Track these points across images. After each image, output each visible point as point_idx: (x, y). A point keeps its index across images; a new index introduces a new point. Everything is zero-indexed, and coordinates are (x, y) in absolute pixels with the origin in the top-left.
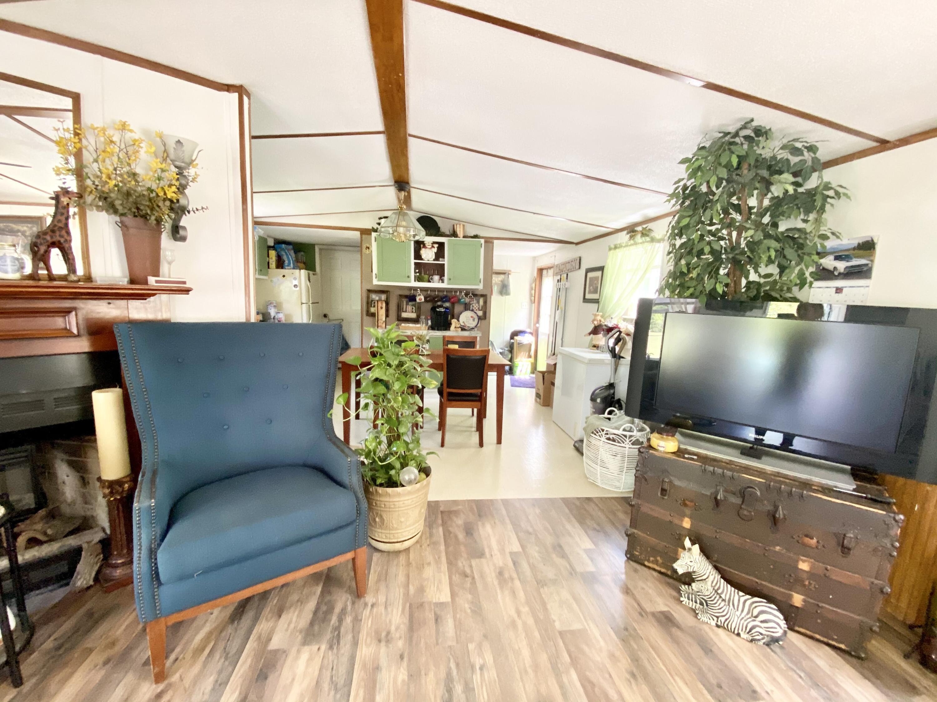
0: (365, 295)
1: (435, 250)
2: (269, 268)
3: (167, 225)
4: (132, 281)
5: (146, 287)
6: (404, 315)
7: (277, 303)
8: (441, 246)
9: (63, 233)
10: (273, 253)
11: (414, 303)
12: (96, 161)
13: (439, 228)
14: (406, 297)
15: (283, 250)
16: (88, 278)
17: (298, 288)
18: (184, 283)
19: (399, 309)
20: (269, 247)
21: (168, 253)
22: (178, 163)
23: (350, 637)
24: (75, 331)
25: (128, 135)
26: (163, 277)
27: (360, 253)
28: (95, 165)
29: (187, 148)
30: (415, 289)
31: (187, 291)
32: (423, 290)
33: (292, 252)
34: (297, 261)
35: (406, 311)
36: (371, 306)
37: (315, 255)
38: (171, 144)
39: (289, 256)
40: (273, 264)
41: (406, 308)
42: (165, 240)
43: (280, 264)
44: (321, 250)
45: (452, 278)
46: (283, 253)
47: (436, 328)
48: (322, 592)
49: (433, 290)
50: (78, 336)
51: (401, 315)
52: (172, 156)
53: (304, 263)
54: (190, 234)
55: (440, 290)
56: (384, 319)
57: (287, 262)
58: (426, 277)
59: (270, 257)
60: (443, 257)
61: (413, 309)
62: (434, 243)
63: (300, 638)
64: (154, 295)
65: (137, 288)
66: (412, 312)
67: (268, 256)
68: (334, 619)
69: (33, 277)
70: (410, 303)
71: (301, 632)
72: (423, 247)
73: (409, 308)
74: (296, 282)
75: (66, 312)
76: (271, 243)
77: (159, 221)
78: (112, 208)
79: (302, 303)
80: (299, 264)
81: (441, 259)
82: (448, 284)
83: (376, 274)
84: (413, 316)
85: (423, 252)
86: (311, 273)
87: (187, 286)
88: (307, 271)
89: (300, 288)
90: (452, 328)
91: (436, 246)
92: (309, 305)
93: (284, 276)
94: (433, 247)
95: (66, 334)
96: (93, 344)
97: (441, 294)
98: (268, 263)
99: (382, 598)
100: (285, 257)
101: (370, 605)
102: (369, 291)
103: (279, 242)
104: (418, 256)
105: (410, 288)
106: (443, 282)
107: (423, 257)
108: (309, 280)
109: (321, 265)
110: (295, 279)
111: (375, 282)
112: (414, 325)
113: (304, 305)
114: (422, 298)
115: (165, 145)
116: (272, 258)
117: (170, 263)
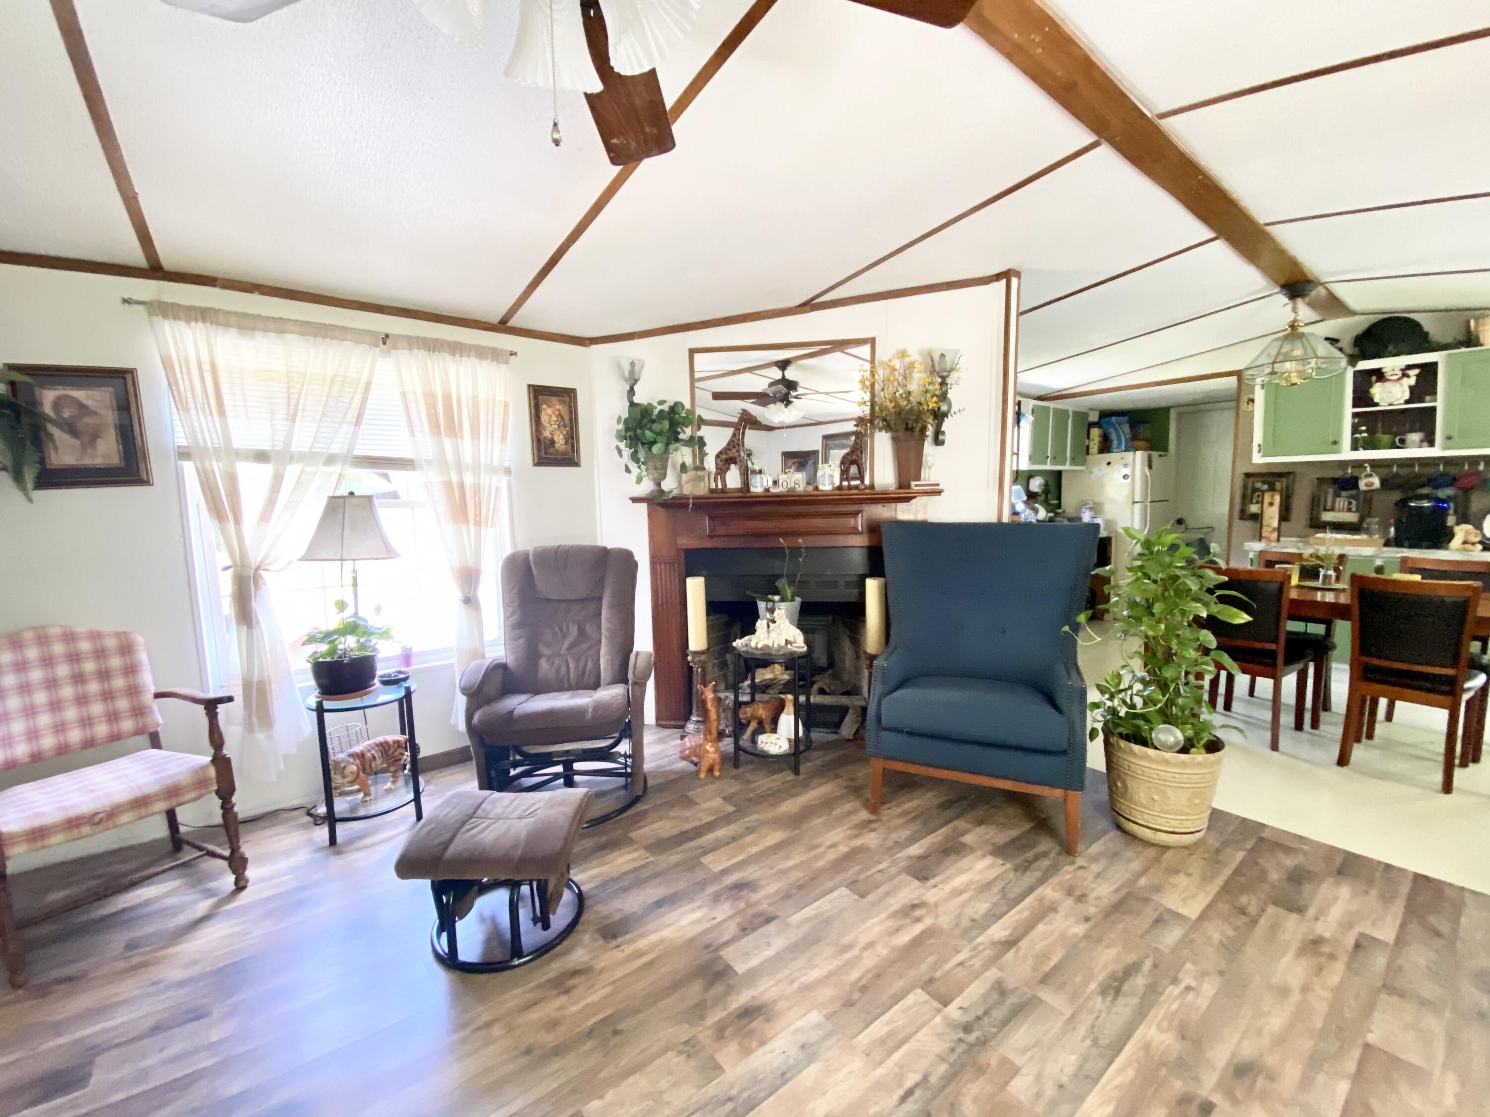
0: (1239, 483)
1: (1412, 381)
2: (1088, 453)
3: (930, 432)
4: (900, 487)
5: (907, 491)
6: (1327, 517)
7: (1094, 503)
8: (1428, 372)
9: (859, 453)
10: (1095, 432)
11: (1353, 492)
12: (883, 390)
13: (1427, 334)
14: (1335, 481)
15: (1113, 425)
16: (872, 486)
17: (1129, 480)
18: (938, 485)
19: (1316, 504)
20: (1091, 425)
21: (929, 458)
22: (941, 374)
23: (1038, 874)
24: (860, 529)
25: (907, 360)
26: (925, 480)
27: (1233, 412)
28: (882, 393)
29: (948, 359)
30: (1359, 464)
31: (939, 492)
32: (1376, 464)
33: (1127, 428)
34: (1134, 437)
35: (1332, 509)
36: (1252, 503)
37: (1168, 424)
38: (936, 358)
39: (1121, 432)
40: (1094, 447)
41: (1334, 502)
42: (928, 447)
43: (1106, 447)
44: (1180, 415)
45: (1455, 434)
46: (1112, 430)
47: (1406, 543)
48: (1030, 831)
49: (1408, 463)
50: (861, 533)
51: (1319, 514)
52: (937, 368)
53: (1147, 440)
54: (947, 438)
55: (1422, 461)
56: (1275, 524)
57: (1115, 442)
58: (1386, 438)
59: (1091, 437)
60: (1433, 392)
61: (1350, 503)
62: (1410, 367)
63: (990, 848)
64: (914, 497)
65: (903, 493)
66: (1349, 510)
67: (1088, 438)
68: (1030, 855)
69: (840, 488)
70: (1344, 493)
71: (993, 844)
72: (1378, 381)
73: (1341, 502)
74: (1127, 471)
75: (855, 514)
76: (1094, 417)
77: (923, 430)
78: (888, 427)
79: (1134, 502)
80: (1136, 443)
81: (1428, 398)
82: (1445, 448)
83: (1259, 445)
84: (1351, 517)
85: (1378, 391)
86: (1155, 454)
87: (940, 487)
88: (1146, 454)
89: (1133, 480)
90: (1456, 543)
91: (1414, 373)
92: (1146, 506)
93: (1109, 464)
94: (1405, 375)
95: (855, 532)
96: (870, 540)
97: (1430, 471)
98: (1088, 447)
99: (1095, 868)
100: (1113, 436)
101: (1076, 865)
102: (1248, 475)
103: (1106, 414)
104: (1362, 397)
105: (1343, 464)
106: (1431, 443)
107: (1376, 400)
108: (1150, 467)
109: (1178, 438)
110: (1126, 465)
111: (1258, 459)
112: (1349, 537)
113: (1137, 506)
114: (1376, 482)
115: (932, 361)
116: (1093, 440)
117: (930, 468)
